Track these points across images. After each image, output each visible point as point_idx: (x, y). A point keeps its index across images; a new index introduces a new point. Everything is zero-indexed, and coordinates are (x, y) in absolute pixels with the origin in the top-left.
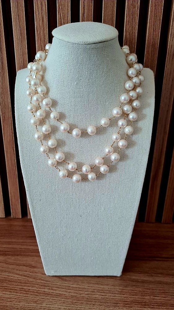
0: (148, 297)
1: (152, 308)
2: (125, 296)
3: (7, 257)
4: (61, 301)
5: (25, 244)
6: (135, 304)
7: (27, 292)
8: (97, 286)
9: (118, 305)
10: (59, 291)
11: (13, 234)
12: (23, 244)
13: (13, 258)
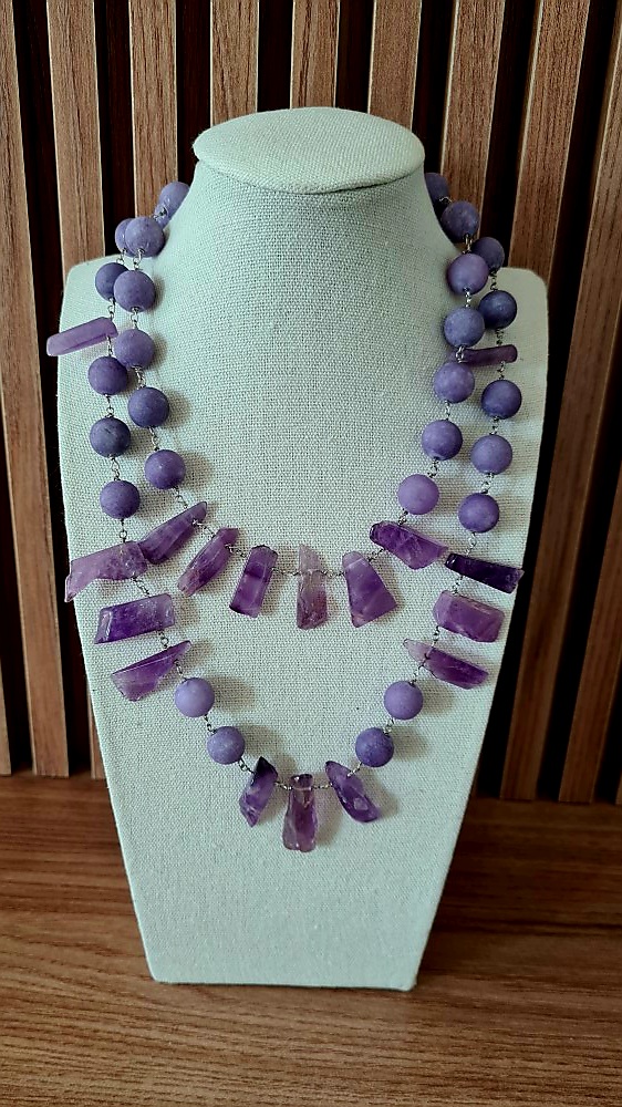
0: (506, 1062)
1: (520, 1099)
2: (426, 1056)
3: (19, 914)
4: (207, 1074)
5: (81, 869)
6: (461, 1086)
7: (88, 1038)
8: (329, 1020)
9: (404, 1087)
10: (200, 1037)
11: (38, 834)
12: (74, 869)
13: (39, 919)
